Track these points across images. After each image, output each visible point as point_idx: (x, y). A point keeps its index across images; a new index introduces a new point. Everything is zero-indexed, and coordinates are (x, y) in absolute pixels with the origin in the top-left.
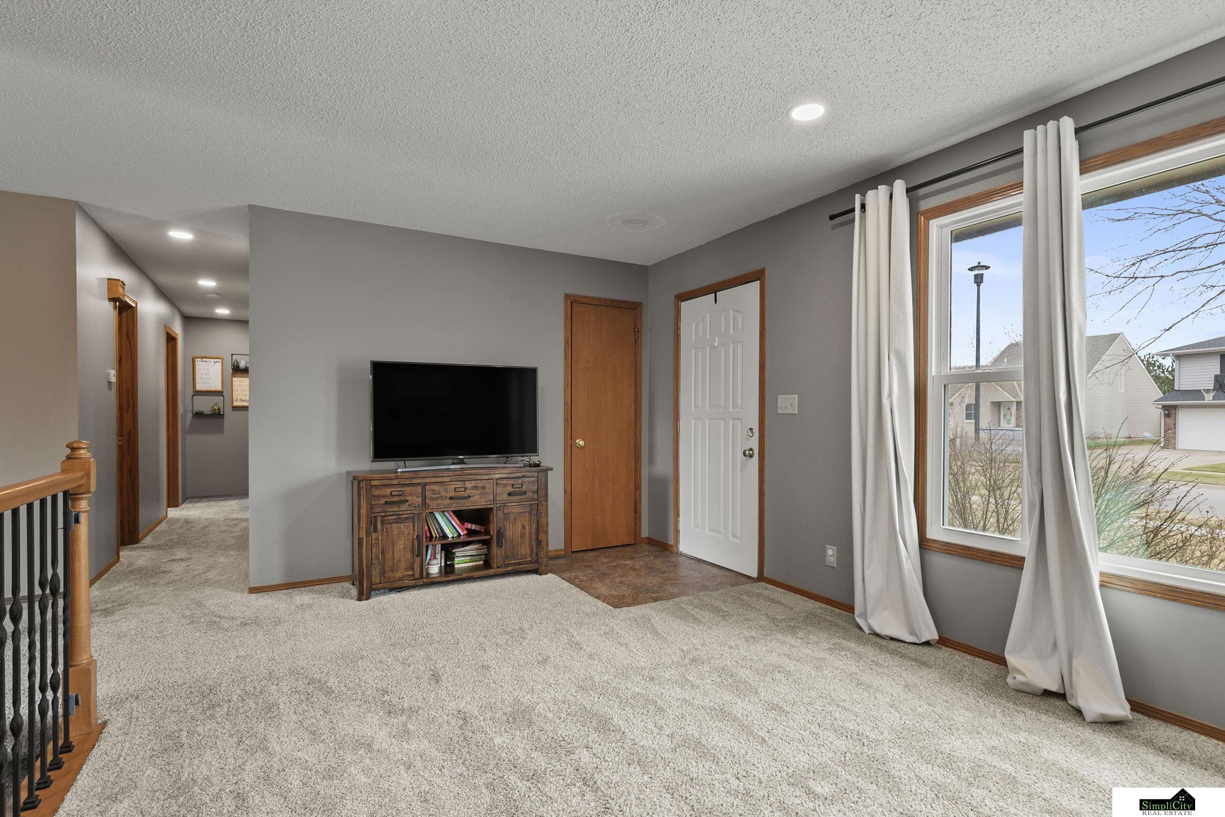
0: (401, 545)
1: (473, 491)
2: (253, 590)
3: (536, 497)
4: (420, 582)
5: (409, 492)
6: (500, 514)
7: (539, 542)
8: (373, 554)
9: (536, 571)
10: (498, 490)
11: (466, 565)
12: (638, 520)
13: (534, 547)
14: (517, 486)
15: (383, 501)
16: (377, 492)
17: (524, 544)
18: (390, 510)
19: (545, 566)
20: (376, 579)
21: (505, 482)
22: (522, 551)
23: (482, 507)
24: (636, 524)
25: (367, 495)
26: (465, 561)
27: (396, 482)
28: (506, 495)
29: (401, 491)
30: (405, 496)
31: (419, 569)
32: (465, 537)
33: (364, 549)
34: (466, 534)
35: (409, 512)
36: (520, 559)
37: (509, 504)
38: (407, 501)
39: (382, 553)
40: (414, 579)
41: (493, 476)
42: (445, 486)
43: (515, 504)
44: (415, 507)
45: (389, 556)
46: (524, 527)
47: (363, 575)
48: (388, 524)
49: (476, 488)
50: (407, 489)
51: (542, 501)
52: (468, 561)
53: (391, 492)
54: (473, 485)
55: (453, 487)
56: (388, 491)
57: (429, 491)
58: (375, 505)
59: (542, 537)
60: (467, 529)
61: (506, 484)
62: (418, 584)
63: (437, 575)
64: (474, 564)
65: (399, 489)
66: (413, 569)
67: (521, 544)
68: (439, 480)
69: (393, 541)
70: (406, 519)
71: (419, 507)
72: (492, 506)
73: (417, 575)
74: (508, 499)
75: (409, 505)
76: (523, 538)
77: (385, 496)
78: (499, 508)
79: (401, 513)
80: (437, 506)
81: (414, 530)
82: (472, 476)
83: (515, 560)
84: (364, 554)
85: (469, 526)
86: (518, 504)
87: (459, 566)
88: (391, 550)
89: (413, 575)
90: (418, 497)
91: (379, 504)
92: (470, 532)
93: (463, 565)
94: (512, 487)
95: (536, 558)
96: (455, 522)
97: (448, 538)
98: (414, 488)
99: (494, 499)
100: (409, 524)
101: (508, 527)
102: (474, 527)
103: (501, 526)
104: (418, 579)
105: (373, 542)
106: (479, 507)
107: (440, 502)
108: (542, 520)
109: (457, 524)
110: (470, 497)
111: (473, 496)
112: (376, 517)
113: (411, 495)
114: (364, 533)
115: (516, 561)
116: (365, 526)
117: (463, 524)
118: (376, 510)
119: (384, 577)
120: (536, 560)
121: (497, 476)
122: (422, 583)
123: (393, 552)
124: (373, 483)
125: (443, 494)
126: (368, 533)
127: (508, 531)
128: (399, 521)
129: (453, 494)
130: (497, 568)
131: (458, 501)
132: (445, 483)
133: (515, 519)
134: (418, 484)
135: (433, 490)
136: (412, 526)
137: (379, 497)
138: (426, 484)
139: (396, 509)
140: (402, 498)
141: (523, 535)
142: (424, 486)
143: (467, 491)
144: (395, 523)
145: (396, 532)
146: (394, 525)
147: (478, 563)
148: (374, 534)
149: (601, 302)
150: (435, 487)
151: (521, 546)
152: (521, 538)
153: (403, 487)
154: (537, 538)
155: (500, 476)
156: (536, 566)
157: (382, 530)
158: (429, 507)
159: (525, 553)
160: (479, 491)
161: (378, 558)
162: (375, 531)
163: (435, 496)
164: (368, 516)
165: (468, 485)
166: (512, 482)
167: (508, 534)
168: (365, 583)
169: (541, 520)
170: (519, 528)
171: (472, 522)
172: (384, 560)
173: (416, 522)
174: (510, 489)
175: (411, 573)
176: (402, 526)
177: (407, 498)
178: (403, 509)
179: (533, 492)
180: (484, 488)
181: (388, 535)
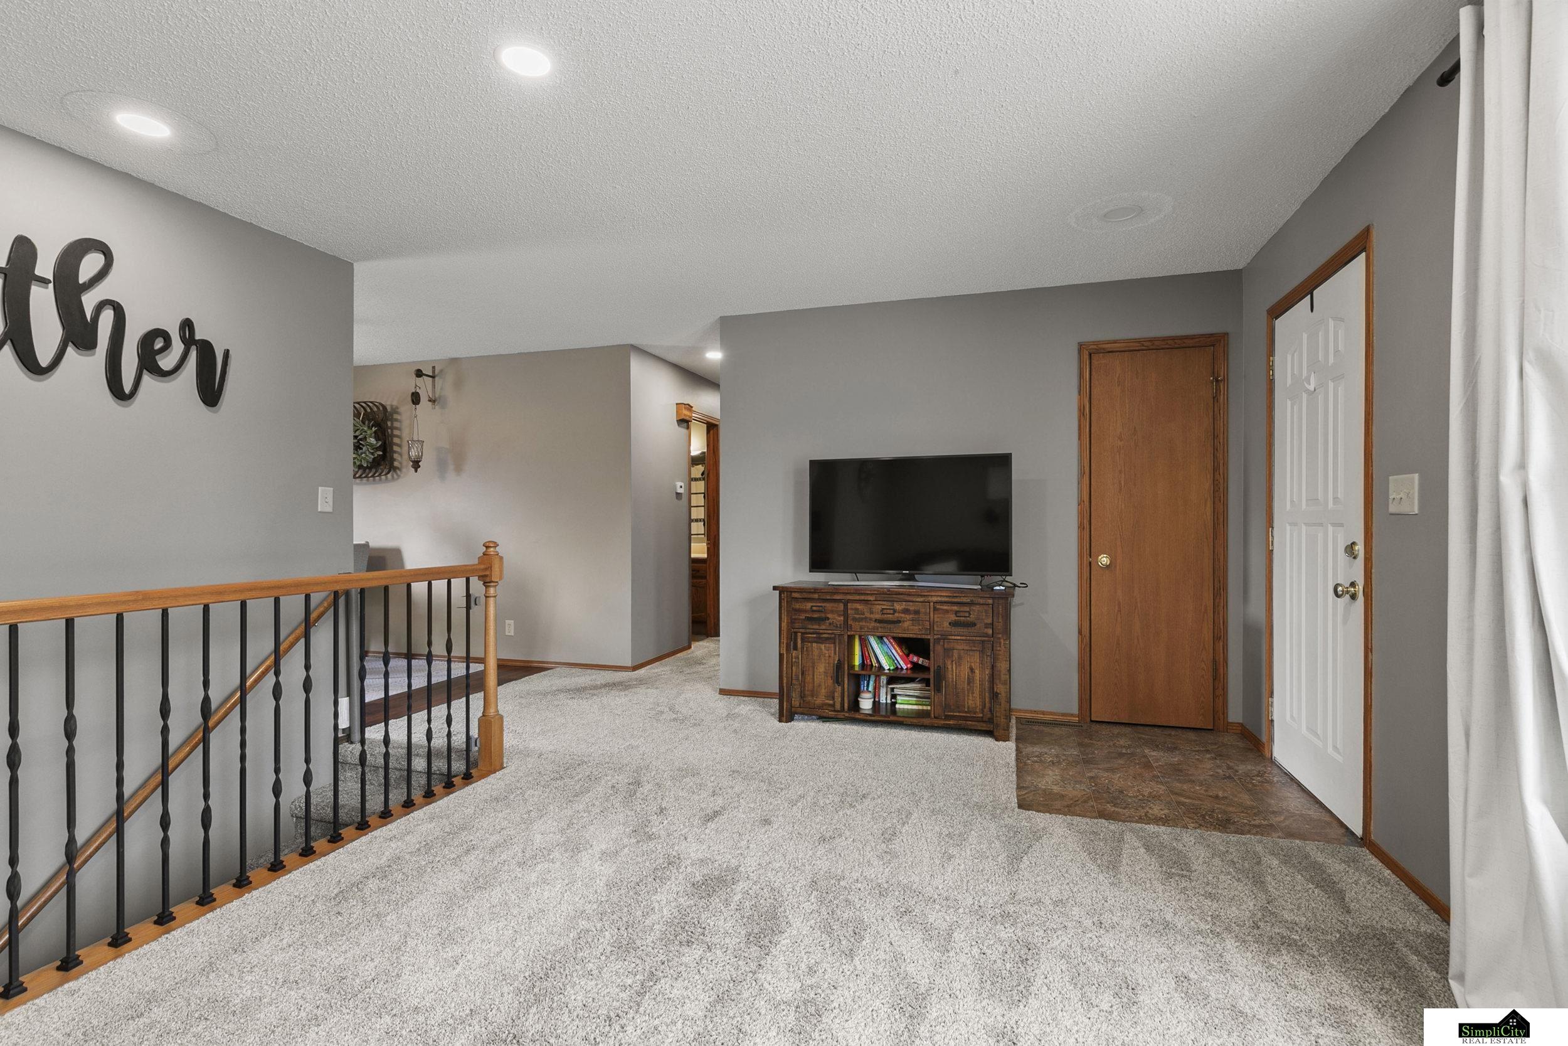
0: (821, 668)
1: (903, 615)
2: (723, 692)
3: (990, 631)
4: (841, 715)
5: (830, 608)
6: (939, 648)
7: (994, 696)
8: (794, 674)
9: (989, 733)
10: (936, 616)
11: (910, 707)
12: (1219, 692)
13: (987, 700)
14: (962, 614)
15: (803, 616)
16: (797, 606)
17: (973, 693)
18: (810, 626)
19: (1004, 730)
20: (796, 702)
21: (945, 608)
22: (970, 702)
23: (915, 636)
24: (1215, 696)
25: (787, 608)
26: (910, 702)
27: (816, 596)
28: (946, 624)
29: (821, 606)
30: (826, 613)
31: (840, 699)
32: (909, 672)
33: (785, 666)
34: (911, 669)
35: (830, 632)
36: (966, 712)
37: (950, 637)
38: (828, 619)
39: (803, 674)
40: (835, 711)
41: (930, 599)
42: (869, 606)
43: (959, 638)
44: (837, 627)
45: (808, 678)
46: (972, 670)
47: (783, 695)
48: (809, 642)
49: (906, 611)
50: (828, 605)
51: (999, 638)
52: (914, 703)
53: (812, 606)
54: (903, 607)
55: (880, 607)
56: (809, 605)
57: (852, 609)
58: (795, 619)
59: (1000, 688)
60: (912, 663)
61: (946, 610)
62: (839, 717)
63: (870, 712)
64: (920, 707)
65: (819, 604)
66: (833, 698)
67: (968, 693)
68: (863, 597)
69: (813, 663)
70: (827, 639)
71: (840, 627)
72: (929, 637)
73: (838, 706)
74: (948, 629)
75: (830, 624)
76: (971, 685)
77: (805, 611)
78: (937, 641)
79: (821, 631)
80: (861, 628)
81: (835, 653)
82: (901, 596)
83: (959, 712)
84: (785, 672)
85: (915, 659)
86: (964, 638)
87: (902, 706)
88: (811, 673)
89: (833, 705)
90: (839, 616)
91: (799, 619)
92: (916, 667)
93: (906, 707)
94: (956, 614)
95: (989, 716)
96: (896, 652)
97: (884, 669)
98: (835, 605)
99: (931, 628)
100: (830, 645)
101: (950, 667)
102: (921, 661)
103: (941, 664)
104: (838, 711)
105: (794, 660)
106: (911, 636)
107: (864, 624)
108: (1002, 666)
109: (898, 654)
110: (900, 621)
111: (904, 622)
112: (796, 633)
113: (832, 612)
114: (785, 649)
115: (961, 714)
116: (785, 642)
117: (908, 656)
118: (797, 625)
119: (804, 701)
120: (989, 719)
121: (935, 599)
122: (843, 717)
123: (813, 676)
124: (795, 595)
125: (867, 615)
126: (788, 650)
127: (950, 673)
128: (820, 640)
129: (878, 616)
130: (935, 717)
131: (885, 625)
132: (870, 602)
133: (960, 658)
134: (839, 601)
135: (857, 609)
136: (833, 649)
137: (800, 611)
138: (849, 601)
139: (817, 627)
140: (823, 615)
141: (970, 681)
142: (846, 603)
143: (897, 615)
144: (815, 642)
145: (816, 652)
146: (814, 645)
147: (925, 708)
148: (795, 652)
149: (1143, 345)
150: (858, 606)
151: (968, 696)
152: (969, 683)
153: (823, 602)
154: (992, 688)
155: (940, 599)
156: (989, 727)
157: (802, 648)
158: (851, 628)
159: (974, 706)
160: (911, 616)
161: (797, 679)
162: (795, 648)
163: (858, 616)
164: (788, 630)
165: (897, 606)
166: (955, 608)
167: (950, 676)
168: (785, 703)
169: (998, 665)
170: (965, 671)
171: (919, 655)
172: (804, 682)
173: (837, 644)
174: (953, 617)
175: (831, 702)
176: (823, 646)
177: (829, 616)
178: (824, 627)
179: (987, 626)
180: (917, 612)
181: (808, 655)
